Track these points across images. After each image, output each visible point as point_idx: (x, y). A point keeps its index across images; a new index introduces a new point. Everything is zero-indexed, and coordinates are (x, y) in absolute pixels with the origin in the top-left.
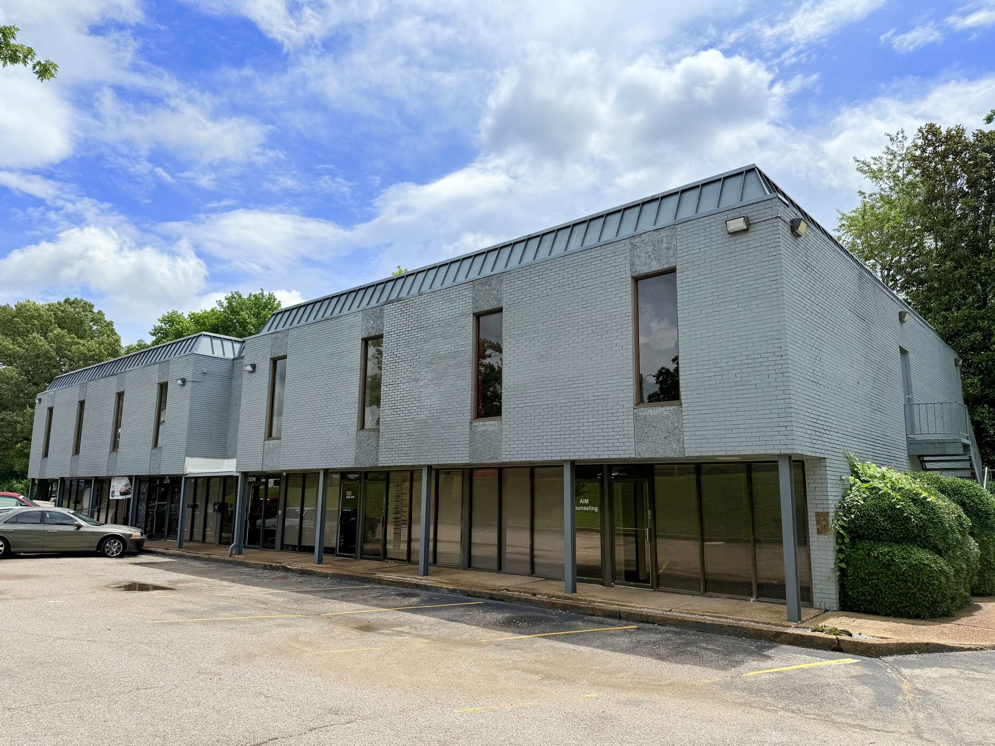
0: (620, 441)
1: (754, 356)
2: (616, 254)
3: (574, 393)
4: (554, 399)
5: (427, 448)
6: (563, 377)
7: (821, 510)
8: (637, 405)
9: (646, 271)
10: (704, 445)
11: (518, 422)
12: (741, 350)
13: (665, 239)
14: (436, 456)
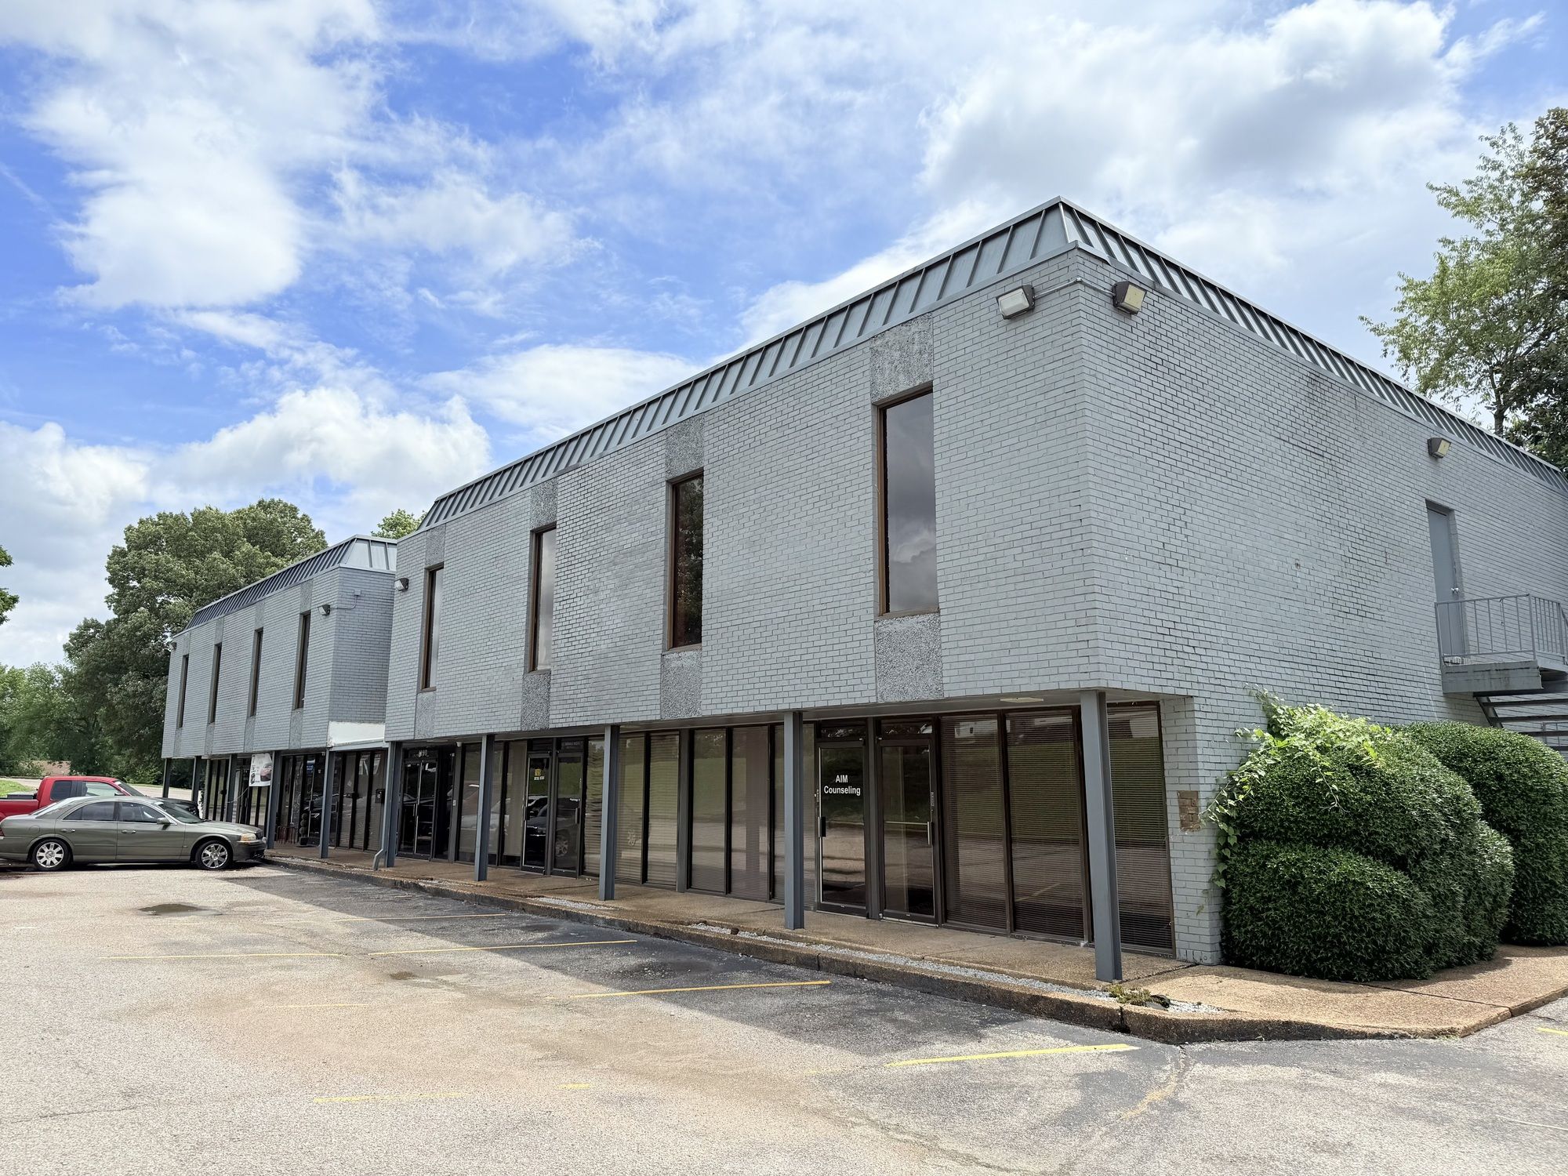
0: (856, 675)
1: (1041, 524)
2: (852, 368)
3: (795, 600)
4: (769, 611)
5: (607, 697)
6: (780, 575)
7: (1186, 788)
8: (881, 615)
9: (891, 392)
10: (970, 678)
11: (722, 652)
12: (1022, 514)
13: (916, 336)
14: (619, 710)
